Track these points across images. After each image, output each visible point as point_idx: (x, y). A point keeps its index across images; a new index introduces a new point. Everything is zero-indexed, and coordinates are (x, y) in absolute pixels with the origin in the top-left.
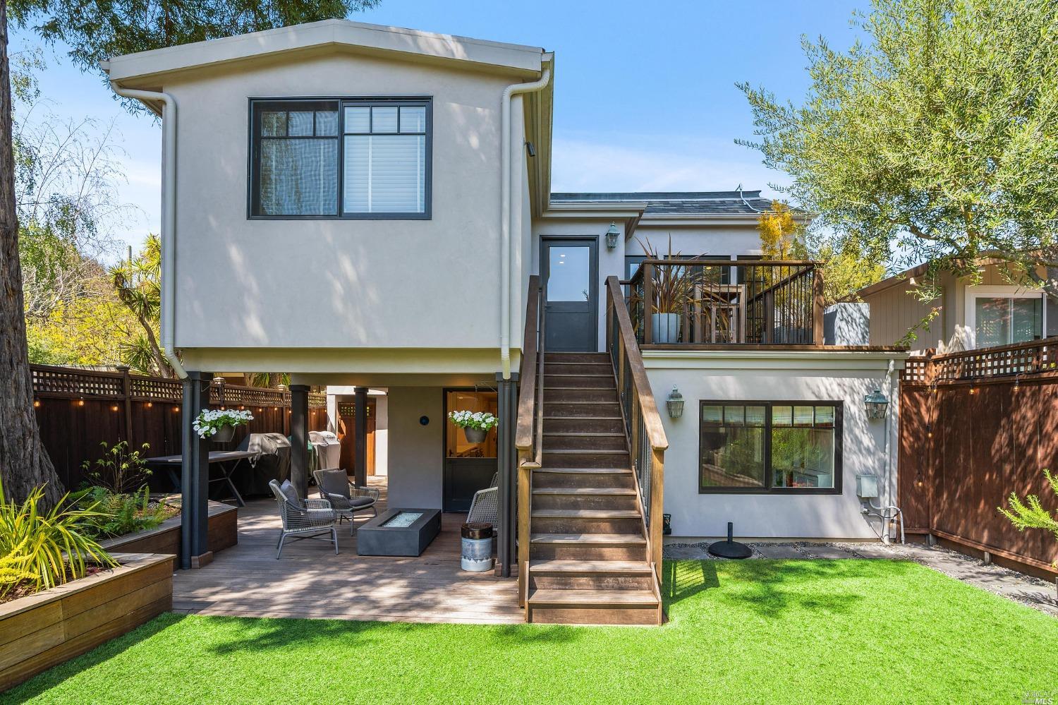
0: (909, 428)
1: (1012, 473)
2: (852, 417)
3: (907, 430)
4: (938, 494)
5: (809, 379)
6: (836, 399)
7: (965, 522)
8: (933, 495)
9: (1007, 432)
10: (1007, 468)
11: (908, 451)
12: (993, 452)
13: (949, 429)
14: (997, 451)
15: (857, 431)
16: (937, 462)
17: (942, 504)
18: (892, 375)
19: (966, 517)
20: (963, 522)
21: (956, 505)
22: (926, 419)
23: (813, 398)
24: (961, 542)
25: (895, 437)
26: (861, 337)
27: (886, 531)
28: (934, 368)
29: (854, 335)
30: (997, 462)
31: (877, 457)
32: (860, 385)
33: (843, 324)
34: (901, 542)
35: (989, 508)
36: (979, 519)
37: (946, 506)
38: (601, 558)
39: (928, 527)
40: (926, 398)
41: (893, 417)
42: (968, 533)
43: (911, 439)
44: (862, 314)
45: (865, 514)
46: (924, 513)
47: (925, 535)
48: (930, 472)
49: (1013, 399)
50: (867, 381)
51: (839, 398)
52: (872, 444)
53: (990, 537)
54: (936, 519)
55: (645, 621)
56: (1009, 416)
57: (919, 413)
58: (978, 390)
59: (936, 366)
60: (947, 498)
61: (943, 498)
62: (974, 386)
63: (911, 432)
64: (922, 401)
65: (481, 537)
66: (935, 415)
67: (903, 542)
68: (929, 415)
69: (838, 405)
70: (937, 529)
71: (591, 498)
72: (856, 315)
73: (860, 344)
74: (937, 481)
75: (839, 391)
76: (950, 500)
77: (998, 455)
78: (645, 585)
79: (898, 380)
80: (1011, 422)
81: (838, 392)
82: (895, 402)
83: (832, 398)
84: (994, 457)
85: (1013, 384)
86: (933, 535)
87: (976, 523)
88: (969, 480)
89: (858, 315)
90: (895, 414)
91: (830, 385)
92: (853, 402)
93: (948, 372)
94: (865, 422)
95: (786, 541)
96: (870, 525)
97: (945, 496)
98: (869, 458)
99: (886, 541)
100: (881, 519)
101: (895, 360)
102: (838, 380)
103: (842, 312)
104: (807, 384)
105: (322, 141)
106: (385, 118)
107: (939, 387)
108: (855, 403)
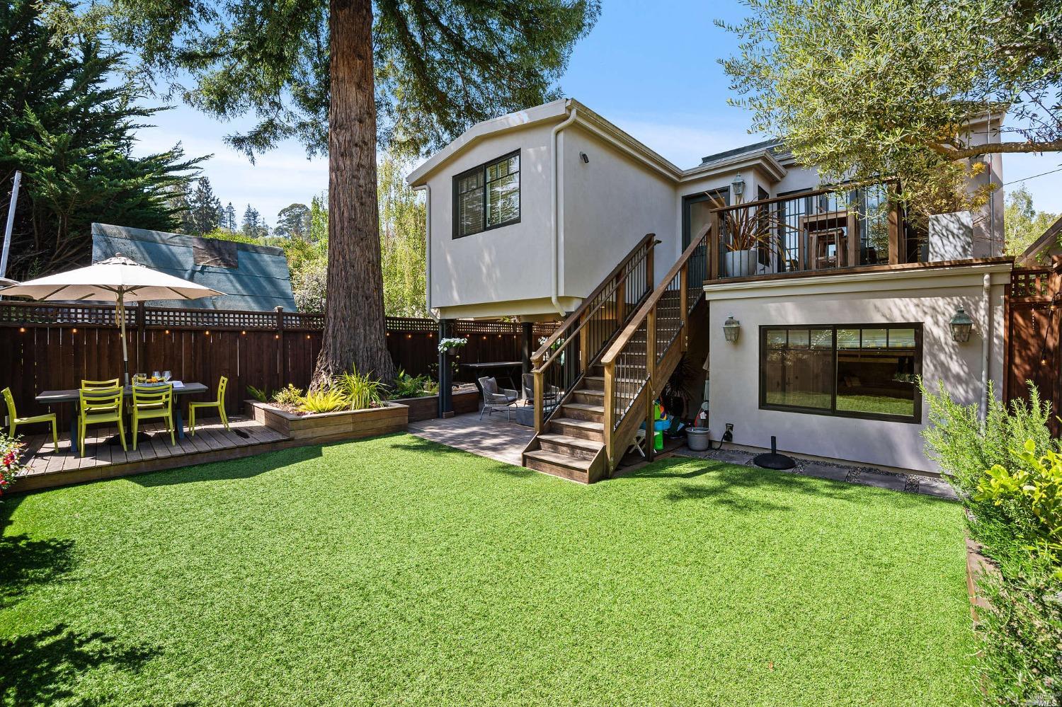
0: (1023, 354)
2: (936, 341)
3: (1021, 356)
5: (878, 302)
6: (913, 321)
18: (989, 291)
23: (884, 321)
25: (999, 363)
26: (960, 250)
28: (1058, 279)
29: (952, 249)
31: (971, 386)
32: (946, 307)
33: (937, 239)
41: (996, 341)
43: (1028, 367)
44: (962, 224)
50: (956, 300)
52: (964, 372)
57: (1038, 336)
63: (1026, 359)
64: (1042, 320)
69: (918, 327)
72: (953, 227)
73: (960, 258)
75: (917, 312)
79: (1002, 297)
81: (914, 313)
82: (999, 323)
83: (909, 320)
89: (956, 227)
90: (998, 337)
91: (905, 306)
92: (937, 323)
94: (953, 347)
98: (960, 387)
102: (915, 301)
104: (875, 307)
108: (938, 326)
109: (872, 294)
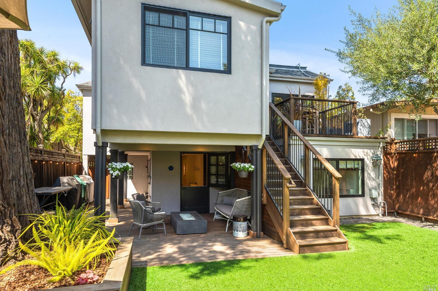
1: (433, 186)
2: (368, 165)
3: (386, 170)
4: (398, 196)
5: (352, 150)
6: (362, 158)
7: (412, 206)
8: (395, 196)
9: (431, 171)
10: (431, 185)
11: (386, 178)
12: (424, 178)
13: (402, 170)
14: (426, 178)
15: (369, 171)
16: (397, 183)
17: (400, 200)
18: (381, 148)
19: (412, 204)
20: (411, 206)
21: (407, 200)
22: (392, 166)
23: (354, 158)
24: (411, 214)
25: (382, 173)
26: (367, 133)
27: (380, 211)
28: (395, 146)
29: (365, 132)
30: (426, 182)
31: (376, 182)
32: (370, 152)
33: (361, 128)
34: (385, 215)
35: (423, 200)
36: (418, 205)
37: (402, 200)
38: (312, 225)
39: (394, 209)
40: (392, 158)
41: (381, 166)
42: (413, 210)
43: (387, 174)
44: (368, 123)
45: (373, 205)
46: (392, 204)
47: (393, 212)
48: (394, 187)
49: (433, 158)
50: (372, 151)
51: (363, 157)
52: (374, 176)
53: (424, 212)
54: (397, 206)
55: (342, 249)
56: (431, 165)
57: (389, 163)
58: (417, 155)
59: (395, 145)
60: (402, 197)
61: (400, 197)
62: (415, 153)
64: (390, 159)
65: (244, 221)
66: (396, 164)
67: (387, 216)
68: (394, 164)
69: (362, 160)
70: (398, 209)
71: (296, 200)
72: (366, 124)
73: (367, 136)
74: (398, 191)
76: (403, 198)
77: (427, 179)
78: (335, 235)
79: (383, 150)
80: (432, 167)
81: (362, 155)
82: (382, 159)
83: (360, 157)
84: (425, 180)
85: (434, 152)
86: (396, 212)
87: (417, 207)
88: (413, 190)
89: (367, 124)
90: (382, 164)
91: (360, 152)
92: (368, 159)
93: (402, 147)
94: (372, 167)
95: (346, 217)
96: (374, 209)
97: (401, 196)
98: (373, 182)
99: (381, 215)
100: (378, 207)
101: (382, 142)
102: (362, 150)
103: (361, 122)
104: (351, 152)
105: (176, 31)
106: (209, 24)
107: (398, 153)
108: (368, 160)
109: (350, 147)
